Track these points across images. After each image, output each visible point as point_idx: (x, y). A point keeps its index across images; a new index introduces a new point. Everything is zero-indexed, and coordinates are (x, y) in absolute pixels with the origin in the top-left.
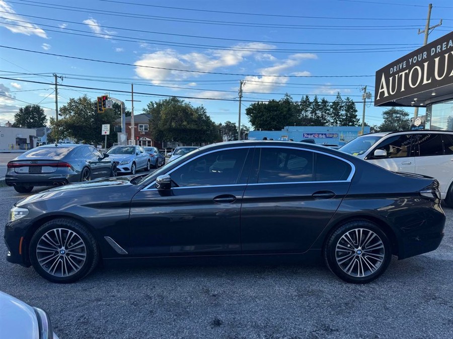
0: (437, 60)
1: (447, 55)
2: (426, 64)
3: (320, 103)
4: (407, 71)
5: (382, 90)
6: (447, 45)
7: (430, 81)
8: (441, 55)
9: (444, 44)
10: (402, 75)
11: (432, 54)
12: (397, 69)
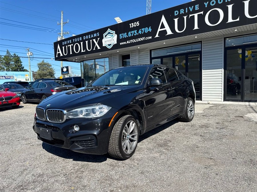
0: (87, 42)
1: (91, 41)
2: (82, 43)
4: (72, 45)
5: (59, 53)
6: (91, 36)
7: (85, 51)
8: (89, 40)
10: (70, 46)
11: (84, 39)
12: (66, 43)
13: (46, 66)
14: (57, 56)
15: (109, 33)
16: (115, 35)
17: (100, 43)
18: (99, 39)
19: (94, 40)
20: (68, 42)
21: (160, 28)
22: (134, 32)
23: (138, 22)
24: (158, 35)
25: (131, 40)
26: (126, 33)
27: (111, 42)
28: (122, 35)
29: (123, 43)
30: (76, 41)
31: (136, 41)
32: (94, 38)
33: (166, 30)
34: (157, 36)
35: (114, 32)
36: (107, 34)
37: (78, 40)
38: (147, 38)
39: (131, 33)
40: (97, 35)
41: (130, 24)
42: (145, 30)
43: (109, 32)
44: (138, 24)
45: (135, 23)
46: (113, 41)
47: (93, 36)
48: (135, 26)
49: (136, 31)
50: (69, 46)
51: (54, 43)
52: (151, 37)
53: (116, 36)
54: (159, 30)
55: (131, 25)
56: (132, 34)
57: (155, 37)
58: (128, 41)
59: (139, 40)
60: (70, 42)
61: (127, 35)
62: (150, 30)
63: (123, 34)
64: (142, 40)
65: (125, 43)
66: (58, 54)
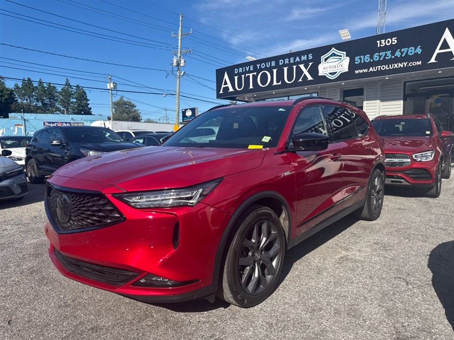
0: (286, 69)
1: (295, 67)
3: (46, 89)
4: (255, 73)
6: (295, 60)
9: (291, 58)
10: (249, 76)
11: (280, 64)
12: (243, 70)
13: (127, 106)
14: (221, 92)
15: (334, 55)
16: (345, 57)
17: (314, 71)
18: (311, 64)
19: (302, 66)
20: (245, 68)
21: (440, 49)
22: (386, 54)
23: (396, 38)
24: (435, 60)
25: (379, 67)
26: (369, 56)
27: (337, 68)
28: (360, 59)
29: (361, 71)
30: (263, 67)
31: (388, 67)
32: (301, 63)
33: (451, 52)
34: (433, 60)
35: (345, 53)
36: (329, 57)
37: (268, 66)
38: (411, 64)
39: (379, 55)
40: (308, 57)
41: (378, 42)
42: (408, 51)
43: (333, 53)
44: (394, 42)
45: (390, 40)
46: (340, 68)
47: (300, 59)
48: (387, 44)
49: (389, 53)
50: (247, 75)
51: (216, 70)
52: (420, 62)
53: (348, 59)
54: (437, 51)
55: (381, 43)
56: (380, 57)
57: (430, 62)
58: (371, 68)
59: (394, 66)
60: (251, 70)
61: (371, 57)
62: (419, 51)
63: (362, 57)
64: (402, 66)
65: (366, 71)
66: (224, 88)
